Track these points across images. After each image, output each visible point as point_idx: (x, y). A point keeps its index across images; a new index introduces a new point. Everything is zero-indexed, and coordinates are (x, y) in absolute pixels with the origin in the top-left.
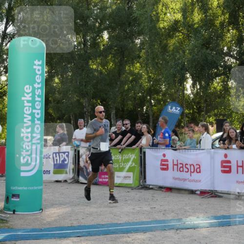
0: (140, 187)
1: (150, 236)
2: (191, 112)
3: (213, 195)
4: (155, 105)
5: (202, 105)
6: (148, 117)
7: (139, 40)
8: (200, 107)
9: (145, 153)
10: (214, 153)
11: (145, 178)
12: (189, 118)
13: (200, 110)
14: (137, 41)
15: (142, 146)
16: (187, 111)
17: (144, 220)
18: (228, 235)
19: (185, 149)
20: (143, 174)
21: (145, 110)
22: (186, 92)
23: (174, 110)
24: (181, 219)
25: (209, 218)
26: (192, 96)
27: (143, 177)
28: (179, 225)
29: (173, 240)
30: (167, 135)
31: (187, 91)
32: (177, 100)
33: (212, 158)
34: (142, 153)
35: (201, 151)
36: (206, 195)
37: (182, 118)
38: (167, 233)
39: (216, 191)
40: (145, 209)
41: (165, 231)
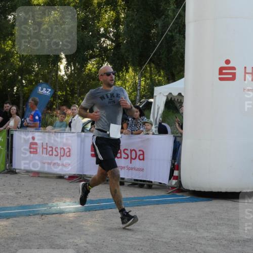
0: (6, 171)
1: (13, 222)
2: (64, 94)
3: (81, 179)
4: (26, 86)
5: (76, 87)
6: (18, 98)
7: (13, 16)
8: (73, 89)
9: (12, 135)
10: (85, 136)
11: (11, 162)
12: (61, 100)
13: (73, 92)
14: (10, 17)
15: (10, 129)
16: (59, 93)
17: (8, 206)
18: (94, 220)
19: (55, 132)
20: (9, 158)
21: (15, 91)
22: (59, 73)
23: (45, 91)
24: (47, 204)
25: (75, 202)
26: (65, 77)
27: (9, 160)
28: (45, 210)
29: (37, 225)
30: (37, 118)
31: (60, 71)
32: (50, 81)
33: (83, 142)
34: (10, 135)
35: (71, 134)
36: (75, 179)
37: (54, 100)
38: (32, 219)
39: (85, 175)
40: (10, 194)
41: (30, 217)
